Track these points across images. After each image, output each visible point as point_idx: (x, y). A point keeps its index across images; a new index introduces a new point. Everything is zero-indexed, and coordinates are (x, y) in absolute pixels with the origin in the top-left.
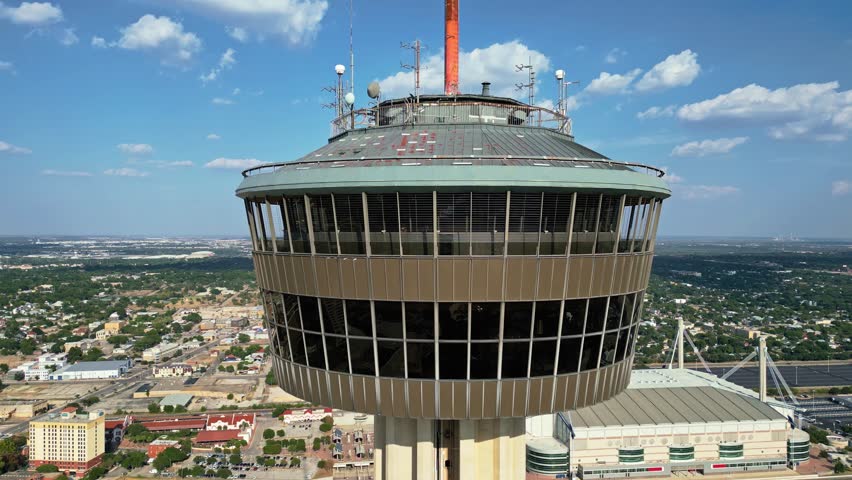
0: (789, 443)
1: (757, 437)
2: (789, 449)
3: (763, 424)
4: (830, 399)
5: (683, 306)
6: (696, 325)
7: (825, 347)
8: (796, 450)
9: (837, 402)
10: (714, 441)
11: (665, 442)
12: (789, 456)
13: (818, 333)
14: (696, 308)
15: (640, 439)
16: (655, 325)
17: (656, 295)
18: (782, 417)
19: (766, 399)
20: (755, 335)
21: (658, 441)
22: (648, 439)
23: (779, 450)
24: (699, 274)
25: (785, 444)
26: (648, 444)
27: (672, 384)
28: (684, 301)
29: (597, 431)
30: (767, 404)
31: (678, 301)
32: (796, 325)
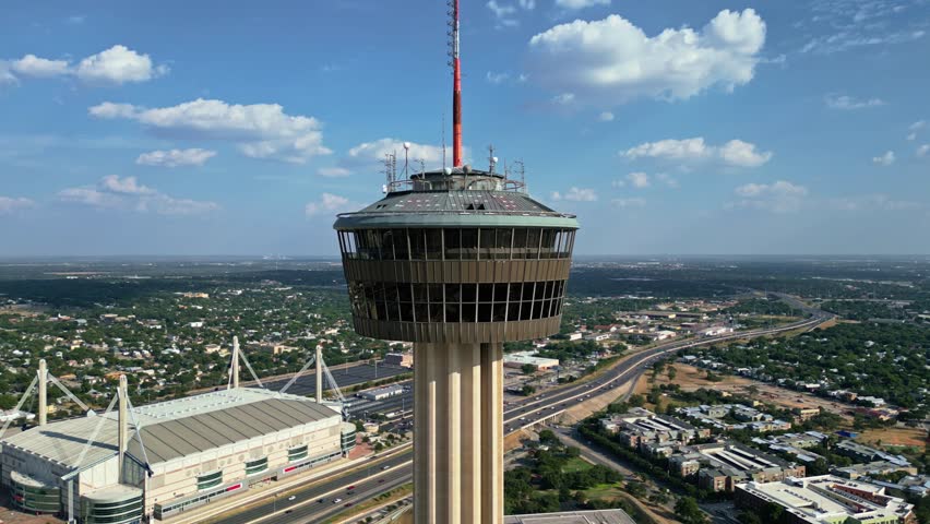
0: (342, 436)
1: (318, 435)
2: (342, 441)
3: (324, 423)
4: (355, 396)
5: (201, 329)
6: (223, 347)
7: (339, 352)
8: (348, 440)
9: (360, 397)
10: (285, 448)
11: (241, 458)
12: (342, 447)
13: (330, 341)
14: (215, 329)
15: (219, 461)
16: (178, 352)
17: (167, 320)
18: (336, 413)
19: (321, 401)
20: (280, 349)
21: (235, 459)
22: (226, 460)
23: (334, 443)
24: (205, 296)
25: (339, 437)
26: (226, 465)
27: (237, 403)
28: (200, 324)
29: (175, 463)
30: (322, 405)
31: (193, 325)
32: (310, 336)
